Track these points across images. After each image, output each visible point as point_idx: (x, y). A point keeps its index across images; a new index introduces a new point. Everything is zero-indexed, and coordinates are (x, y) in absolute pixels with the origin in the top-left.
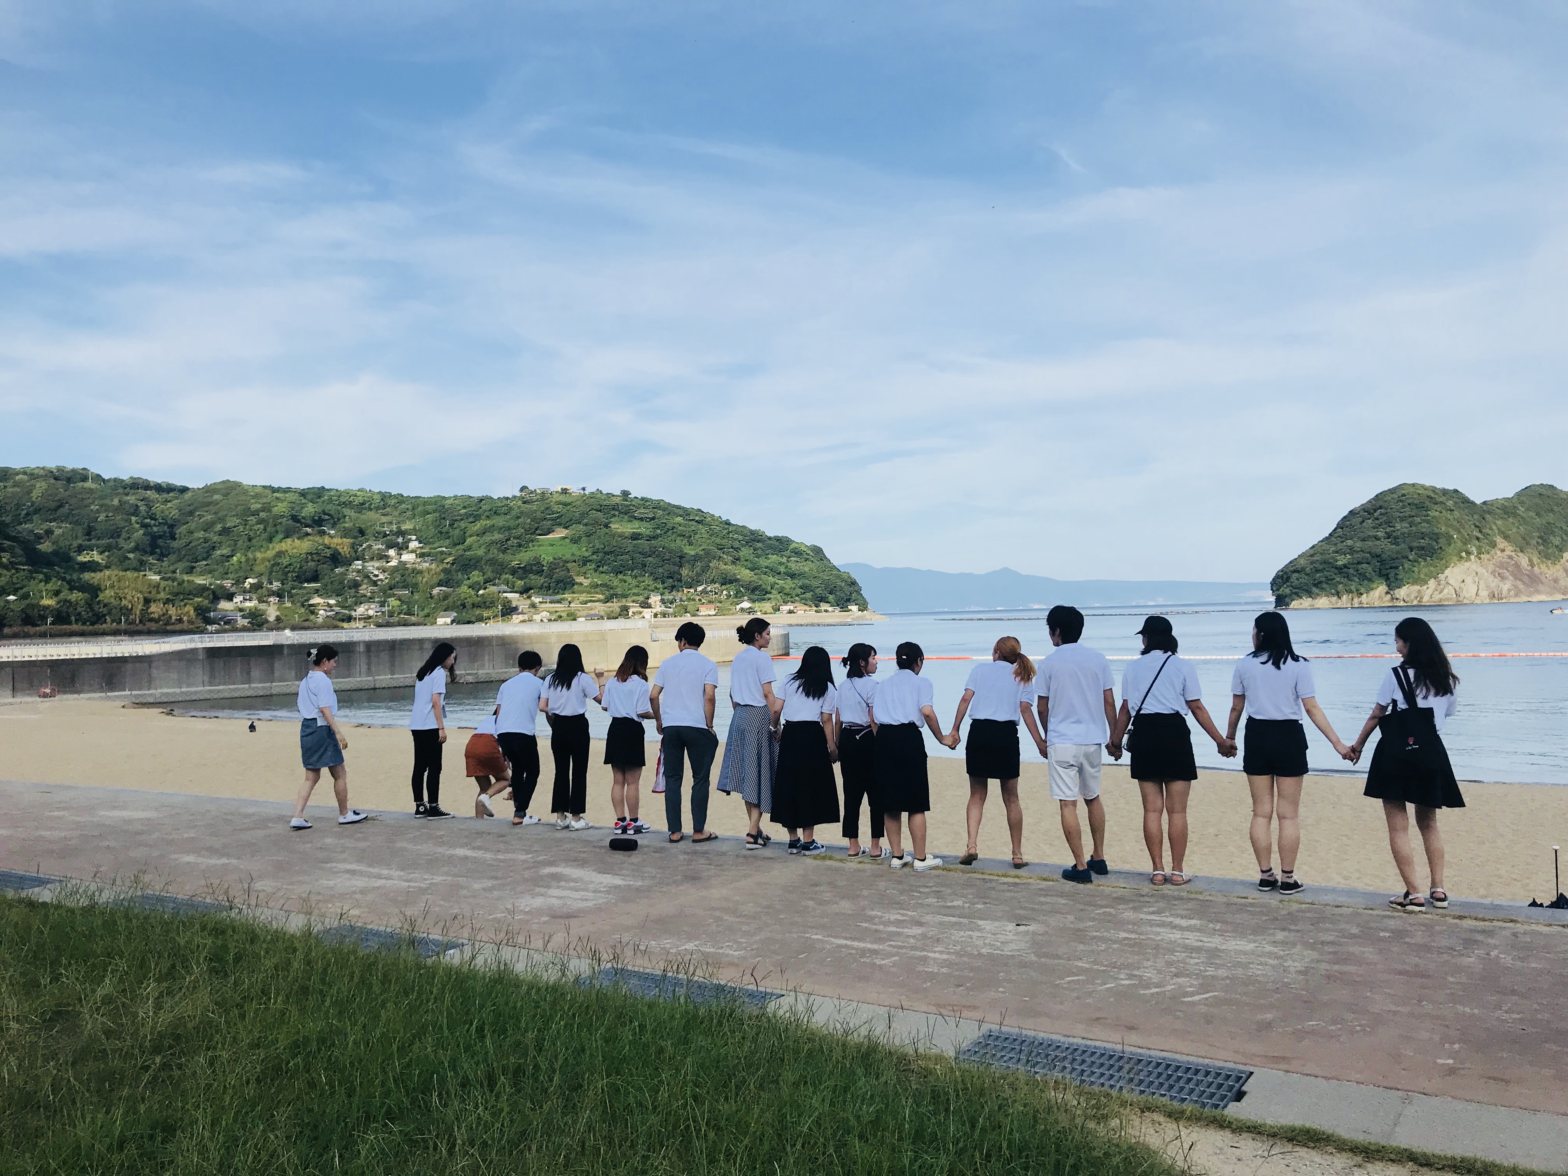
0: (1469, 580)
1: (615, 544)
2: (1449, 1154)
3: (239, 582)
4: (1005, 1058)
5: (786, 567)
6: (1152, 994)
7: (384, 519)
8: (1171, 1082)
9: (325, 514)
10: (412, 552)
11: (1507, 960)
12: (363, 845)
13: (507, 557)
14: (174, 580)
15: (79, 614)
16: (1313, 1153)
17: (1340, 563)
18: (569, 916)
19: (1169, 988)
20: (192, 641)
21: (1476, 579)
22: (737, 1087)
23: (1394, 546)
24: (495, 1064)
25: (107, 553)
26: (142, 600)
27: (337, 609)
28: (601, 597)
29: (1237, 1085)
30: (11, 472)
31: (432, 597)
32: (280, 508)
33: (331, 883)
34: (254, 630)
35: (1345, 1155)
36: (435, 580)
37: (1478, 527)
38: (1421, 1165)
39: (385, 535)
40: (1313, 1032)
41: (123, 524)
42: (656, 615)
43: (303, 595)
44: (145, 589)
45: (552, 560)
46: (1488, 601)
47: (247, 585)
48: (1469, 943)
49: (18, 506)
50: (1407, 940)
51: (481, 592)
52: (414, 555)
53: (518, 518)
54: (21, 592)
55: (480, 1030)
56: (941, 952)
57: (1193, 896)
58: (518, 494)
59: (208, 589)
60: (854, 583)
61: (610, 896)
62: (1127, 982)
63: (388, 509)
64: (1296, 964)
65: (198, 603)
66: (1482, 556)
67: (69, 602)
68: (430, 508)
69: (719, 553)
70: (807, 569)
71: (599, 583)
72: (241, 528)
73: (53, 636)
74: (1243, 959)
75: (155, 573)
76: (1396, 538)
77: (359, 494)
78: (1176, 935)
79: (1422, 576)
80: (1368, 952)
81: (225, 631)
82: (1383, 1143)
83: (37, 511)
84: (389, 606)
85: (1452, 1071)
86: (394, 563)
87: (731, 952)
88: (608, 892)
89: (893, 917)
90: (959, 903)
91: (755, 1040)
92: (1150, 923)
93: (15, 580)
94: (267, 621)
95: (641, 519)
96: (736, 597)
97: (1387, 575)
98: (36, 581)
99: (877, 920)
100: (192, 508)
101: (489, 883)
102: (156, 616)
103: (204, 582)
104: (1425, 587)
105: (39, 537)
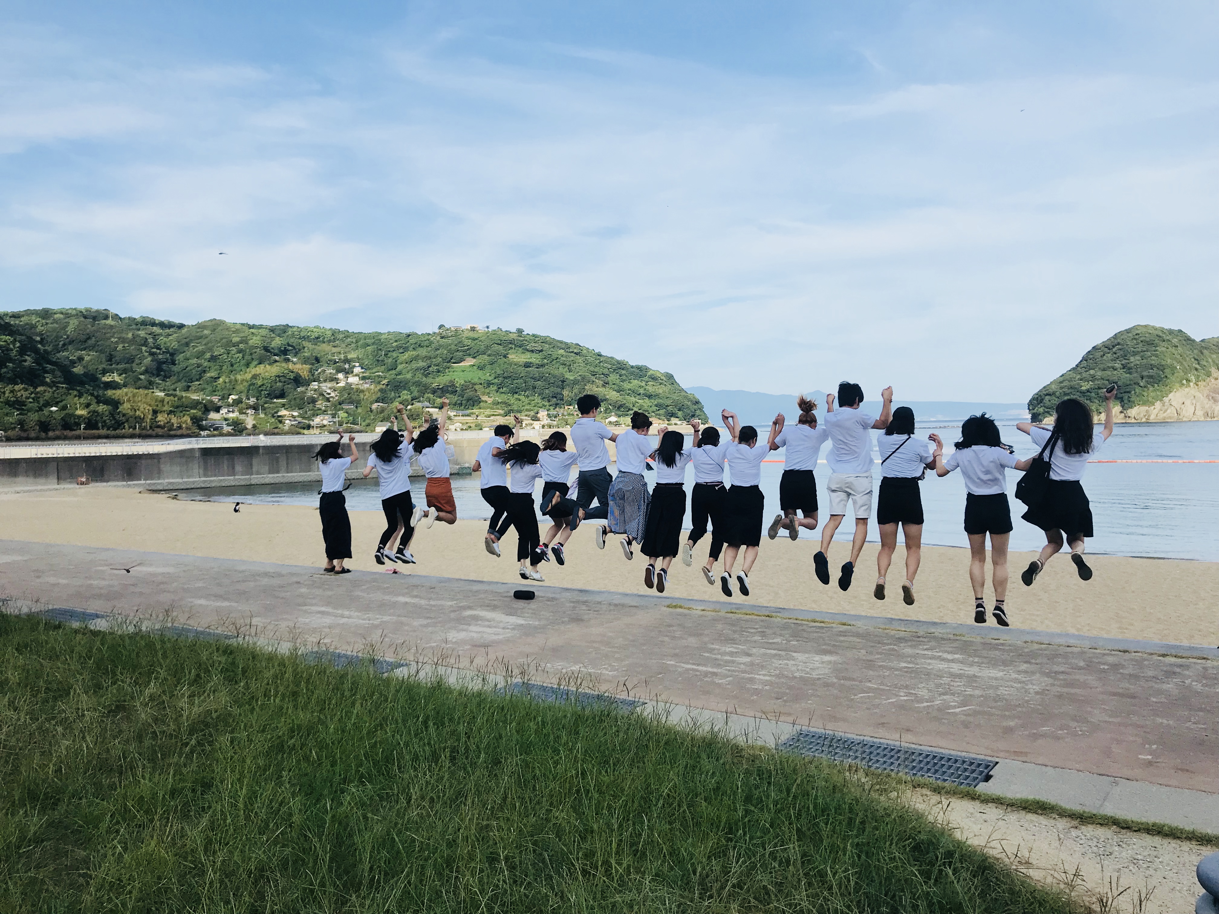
0: (1188, 402)
1: (512, 371)
2: (1144, 820)
3: (224, 398)
4: (813, 750)
5: (645, 390)
6: (924, 707)
7: (335, 350)
8: (936, 768)
9: (289, 345)
10: (356, 375)
11: (1198, 687)
12: (330, 593)
13: (429, 380)
14: (175, 396)
15: (105, 421)
16: (1041, 818)
17: (1083, 388)
18: (486, 646)
19: (938, 702)
20: (190, 443)
21: (1194, 402)
22: (614, 764)
23: (1128, 375)
24: (437, 746)
25: (124, 375)
26: (151, 411)
27: (300, 419)
28: (502, 412)
29: (986, 771)
30: (50, 312)
31: (371, 411)
32: (255, 341)
33: (307, 620)
34: (236, 435)
35: (1065, 820)
36: (374, 397)
37: (1197, 360)
38: (1123, 828)
39: (335, 363)
40: (1044, 736)
41: (134, 353)
42: (543, 427)
43: (273, 409)
44: (153, 403)
45: (463, 382)
46: (1202, 419)
47: (230, 400)
48: (1170, 674)
49: (58, 337)
50: (1121, 671)
51: (409, 407)
52: (358, 378)
53: (437, 349)
54: (61, 404)
55: (425, 722)
56: (764, 675)
57: (958, 638)
58: (437, 331)
59: (201, 403)
60: (697, 402)
61: (516, 632)
62: (905, 698)
63: (337, 342)
64: (1034, 687)
65: (194, 413)
66: (1199, 383)
67: (97, 412)
68: (369, 341)
69: (593, 378)
70: (661, 391)
71: (500, 401)
72: (225, 356)
73: (86, 438)
74: (994, 683)
75: (161, 391)
76: (1130, 369)
77: (315, 330)
78: (943, 666)
79: (1150, 399)
80: (1091, 679)
81: (214, 436)
82: (1095, 812)
83: (71, 342)
84: (338, 417)
85: (1150, 763)
86: (342, 384)
87: (607, 672)
88: (513, 629)
89: (728, 650)
90: (778, 640)
91: (626, 733)
92: (924, 656)
93: (56, 395)
94: (246, 429)
95: (532, 351)
96: (606, 413)
97: (1122, 398)
98: (72, 396)
99: (716, 651)
100: (187, 340)
101: (425, 622)
102: (162, 423)
103: (198, 398)
104: (1152, 408)
105: (73, 363)
